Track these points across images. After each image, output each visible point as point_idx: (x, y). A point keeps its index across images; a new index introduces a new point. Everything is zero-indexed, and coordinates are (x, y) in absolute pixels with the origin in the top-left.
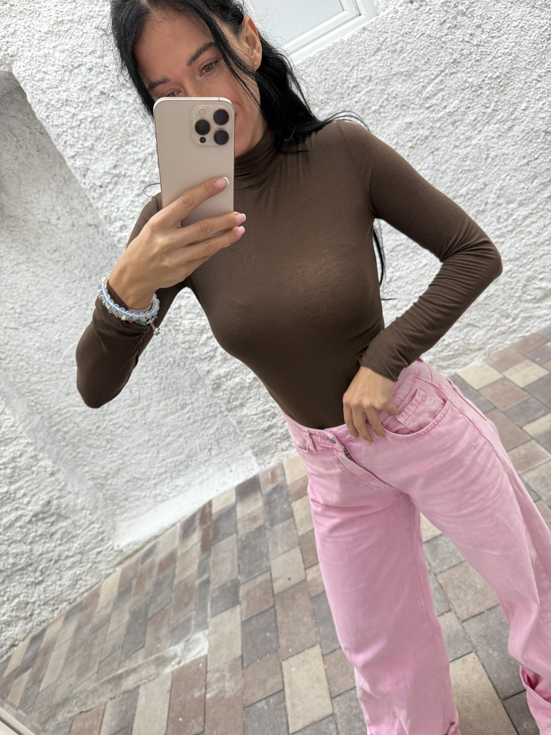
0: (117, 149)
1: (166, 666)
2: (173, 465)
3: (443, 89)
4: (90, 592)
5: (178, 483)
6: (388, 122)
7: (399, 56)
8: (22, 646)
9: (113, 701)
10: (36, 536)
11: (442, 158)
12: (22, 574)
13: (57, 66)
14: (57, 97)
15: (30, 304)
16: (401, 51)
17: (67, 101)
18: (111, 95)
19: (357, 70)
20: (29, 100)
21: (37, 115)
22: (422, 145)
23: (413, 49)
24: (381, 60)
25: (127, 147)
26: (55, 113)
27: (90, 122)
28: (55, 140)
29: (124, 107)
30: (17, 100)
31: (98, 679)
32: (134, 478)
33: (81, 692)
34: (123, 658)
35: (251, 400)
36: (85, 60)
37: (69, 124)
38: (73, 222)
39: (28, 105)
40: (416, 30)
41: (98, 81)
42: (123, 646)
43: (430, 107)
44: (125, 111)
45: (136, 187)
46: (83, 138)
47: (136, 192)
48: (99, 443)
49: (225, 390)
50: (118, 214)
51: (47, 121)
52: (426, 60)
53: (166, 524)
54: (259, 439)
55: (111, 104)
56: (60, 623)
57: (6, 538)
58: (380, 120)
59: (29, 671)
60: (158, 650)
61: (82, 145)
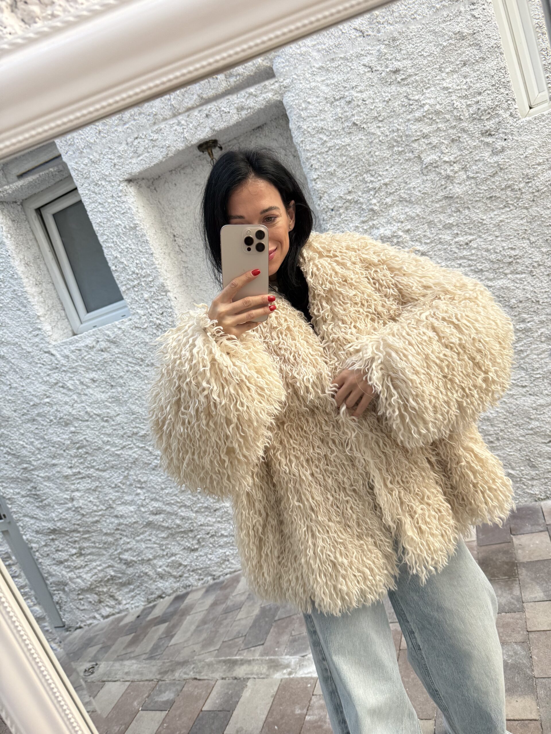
0: (356, 177)
1: (277, 671)
4: (233, 575)
8: (168, 600)
9: (223, 681)
10: (202, 506)
12: (182, 537)
13: (321, 98)
14: (314, 124)
17: (322, 129)
18: (362, 126)
20: (291, 126)
21: (294, 139)
25: (365, 175)
26: (309, 139)
27: (338, 149)
28: (304, 162)
29: (371, 138)
30: (281, 125)
31: (217, 656)
33: (200, 661)
34: (242, 647)
36: (346, 94)
37: (319, 149)
39: (288, 130)
41: (354, 113)
42: (246, 635)
45: (364, 214)
46: (328, 164)
47: (362, 219)
51: (301, 145)
55: (360, 135)
56: (201, 593)
57: (179, 500)
59: (166, 624)
60: (275, 653)
61: (326, 170)
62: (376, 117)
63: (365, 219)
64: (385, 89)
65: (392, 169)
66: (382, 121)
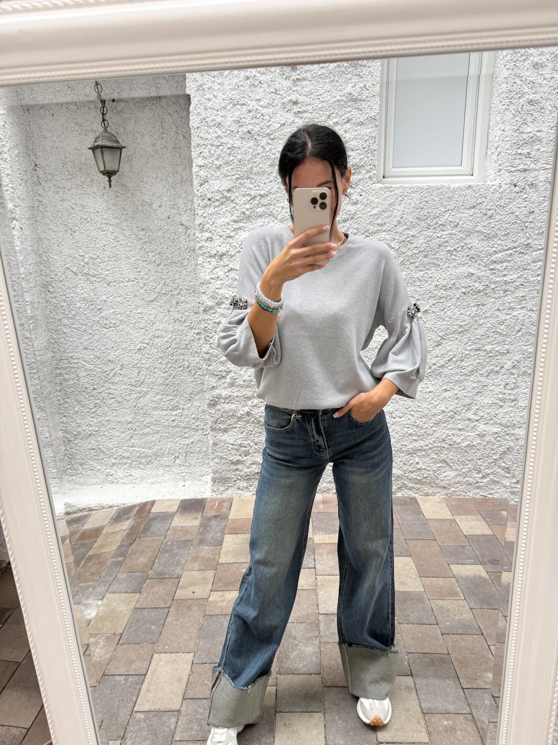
0: (237, 179)
2: (138, 454)
3: (509, 261)
5: (132, 474)
6: (455, 264)
7: (487, 219)
11: (484, 313)
13: (225, 97)
14: (214, 117)
15: (99, 260)
16: (490, 217)
17: (220, 124)
18: (255, 137)
19: (450, 214)
20: (191, 109)
21: (191, 122)
22: (473, 295)
23: (500, 220)
24: (472, 216)
25: (245, 180)
26: (206, 128)
27: (229, 148)
28: (194, 147)
29: (260, 150)
30: (180, 104)
32: (99, 448)
35: (235, 430)
36: (249, 102)
37: (212, 141)
38: (170, 215)
39: (188, 112)
40: (509, 207)
41: (250, 122)
43: (493, 269)
44: (259, 154)
45: (236, 214)
46: (216, 157)
47: (234, 218)
48: (87, 403)
49: (218, 410)
50: (211, 227)
51: (196, 130)
52: (506, 233)
53: (105, 503)
54: (224, 468)
55: (251, 143)
58: (449, 260)
61: (213, 161)
62: (269, 134)
63: (236, 218)
64: (282, 113)
65: (270, 184)
66: (272, 139)
